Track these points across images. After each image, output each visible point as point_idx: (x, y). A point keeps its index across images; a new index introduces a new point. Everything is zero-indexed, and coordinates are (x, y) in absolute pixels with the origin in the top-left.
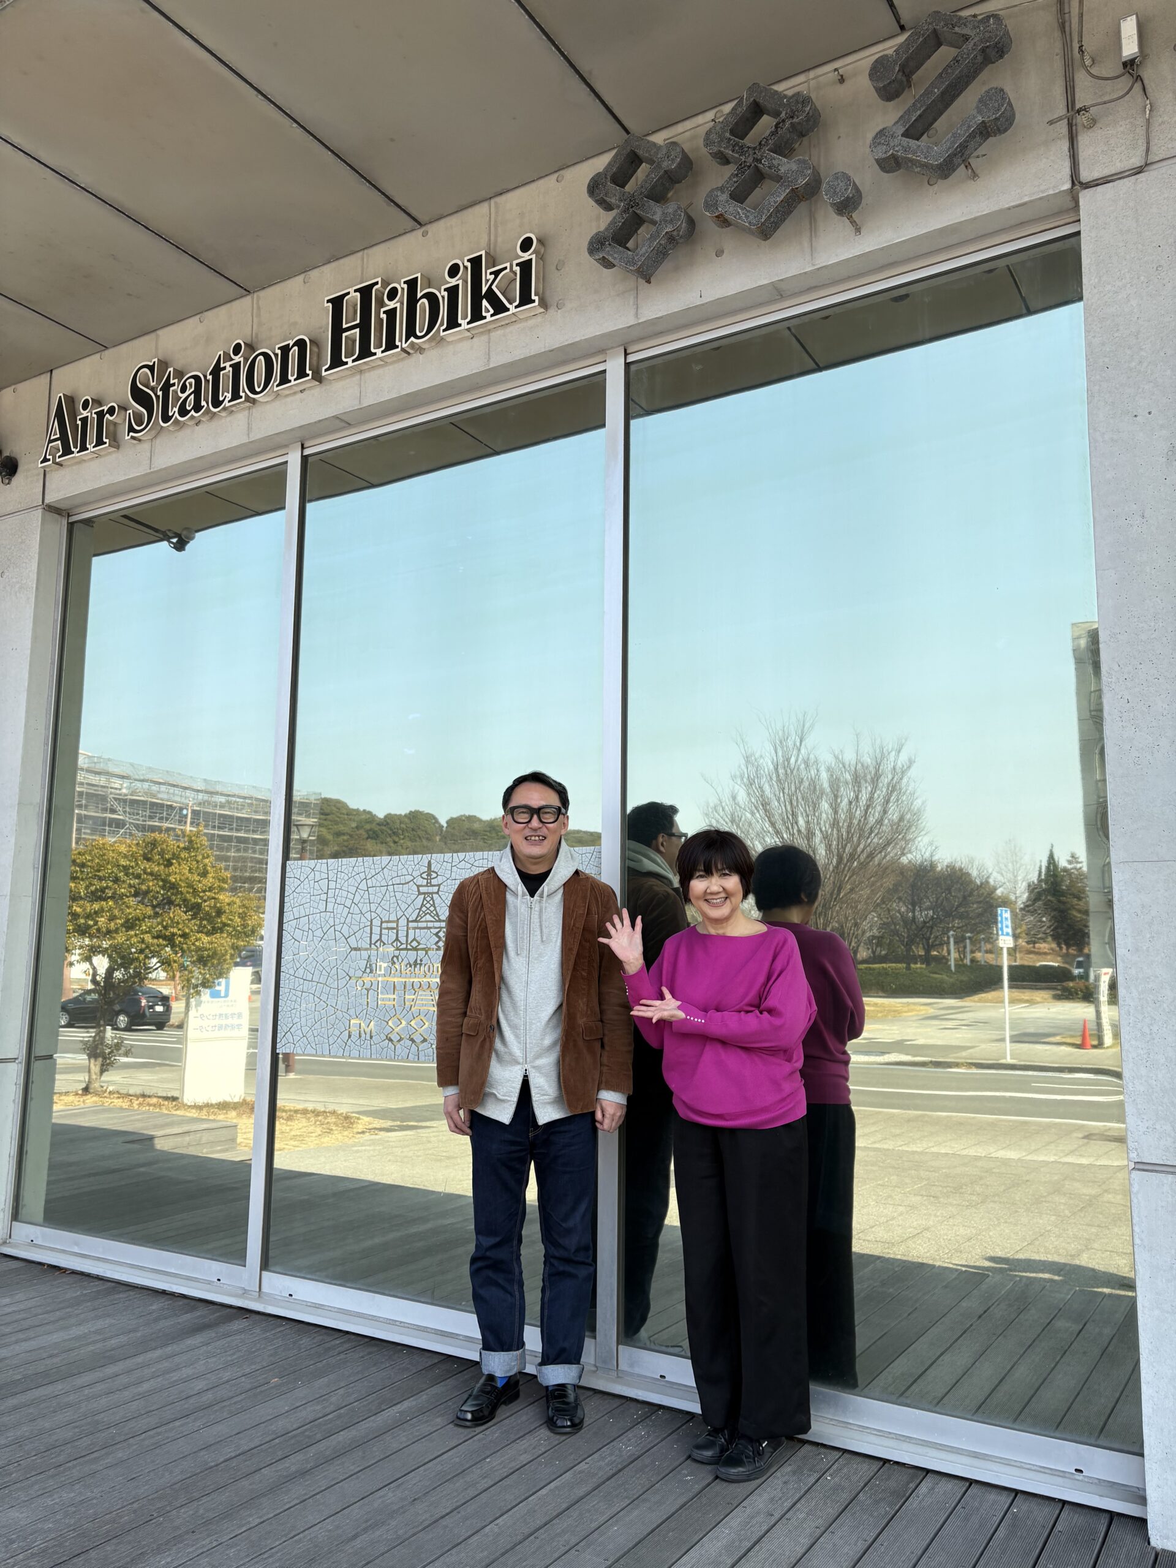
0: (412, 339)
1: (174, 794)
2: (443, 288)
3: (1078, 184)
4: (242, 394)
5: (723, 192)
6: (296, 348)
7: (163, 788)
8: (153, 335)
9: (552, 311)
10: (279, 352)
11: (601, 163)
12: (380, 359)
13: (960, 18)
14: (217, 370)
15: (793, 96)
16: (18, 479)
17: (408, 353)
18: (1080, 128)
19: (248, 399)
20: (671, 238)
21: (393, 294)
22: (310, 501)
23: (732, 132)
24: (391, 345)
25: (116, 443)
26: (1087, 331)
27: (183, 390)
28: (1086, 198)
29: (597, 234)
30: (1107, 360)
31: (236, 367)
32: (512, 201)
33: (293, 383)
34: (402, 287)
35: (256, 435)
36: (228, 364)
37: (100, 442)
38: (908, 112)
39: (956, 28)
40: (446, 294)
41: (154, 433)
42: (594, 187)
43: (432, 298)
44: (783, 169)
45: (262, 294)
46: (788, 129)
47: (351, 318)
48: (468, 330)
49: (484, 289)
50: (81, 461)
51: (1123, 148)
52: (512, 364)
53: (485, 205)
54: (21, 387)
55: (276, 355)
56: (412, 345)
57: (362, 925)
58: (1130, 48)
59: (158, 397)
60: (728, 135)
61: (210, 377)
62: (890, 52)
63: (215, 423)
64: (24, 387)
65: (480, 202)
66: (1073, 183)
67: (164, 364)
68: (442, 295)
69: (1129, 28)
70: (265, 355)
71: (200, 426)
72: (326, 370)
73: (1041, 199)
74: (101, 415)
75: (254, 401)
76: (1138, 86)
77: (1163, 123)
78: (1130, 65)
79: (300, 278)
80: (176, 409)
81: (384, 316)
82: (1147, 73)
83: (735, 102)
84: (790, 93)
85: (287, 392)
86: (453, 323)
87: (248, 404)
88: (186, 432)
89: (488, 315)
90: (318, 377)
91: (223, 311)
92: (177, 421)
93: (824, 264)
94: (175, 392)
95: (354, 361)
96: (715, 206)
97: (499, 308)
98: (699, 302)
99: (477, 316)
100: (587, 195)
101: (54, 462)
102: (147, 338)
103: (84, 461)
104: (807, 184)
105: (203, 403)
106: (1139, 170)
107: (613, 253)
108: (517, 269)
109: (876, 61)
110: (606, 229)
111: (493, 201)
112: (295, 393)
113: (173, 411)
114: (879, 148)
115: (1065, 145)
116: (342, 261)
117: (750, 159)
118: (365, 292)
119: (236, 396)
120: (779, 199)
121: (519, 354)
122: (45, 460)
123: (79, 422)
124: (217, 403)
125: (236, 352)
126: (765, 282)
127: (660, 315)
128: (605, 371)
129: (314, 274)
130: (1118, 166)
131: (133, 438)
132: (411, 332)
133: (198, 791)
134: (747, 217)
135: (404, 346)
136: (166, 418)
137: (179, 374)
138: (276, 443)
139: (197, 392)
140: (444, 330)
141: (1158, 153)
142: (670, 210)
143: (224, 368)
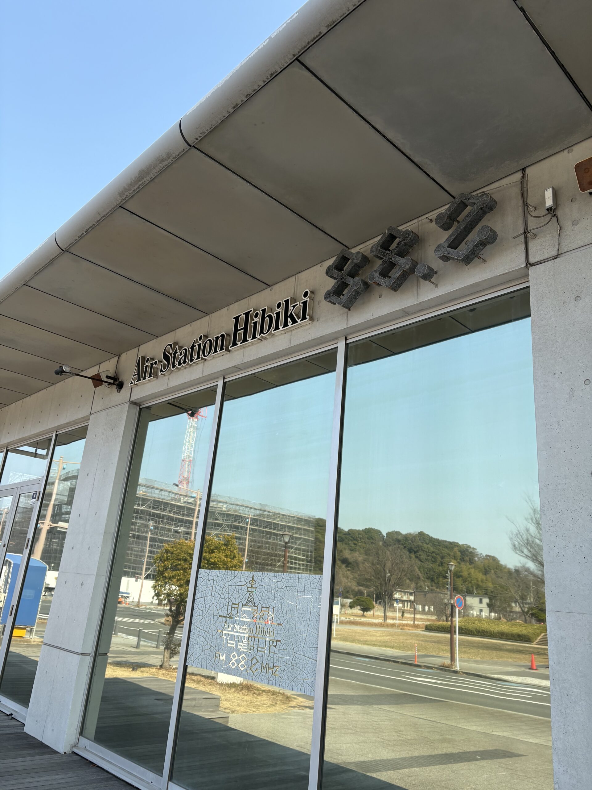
0: (262, 334)
1: (245, 511)
2: (275, 312)
3: (528, 264)
4: (200, 357)
5: (376, 272)
6: (221, 338)
7: (241, 508)
8: (174, 332)
9: (315, 322)
10: (215, 339)
11: (330, 262)
12: (250, 342)
13: (472, 195)
14: (193, 346)
15: (405, 231)
16: (123, 390)
17: (262, 340)
18: (529, 239)
19: (202, 359)
20: (357, 292)
21: (257, 315)
22: (225, 401)
23: (381, 247)
24: (254, 337)
25: (156, 376)
26: (533, 333)
27: (180, 355)
28: (532, 271)
29: (328, 291)
30: (542, 346)
31: (200, 345)
32: (303, 276)
33: (218, 352)
34: (260, 312)
35: (206, 374)
36: (197, 344)
37: (150, 376)
38: (450, 237)
39: (470, 200)
40: (275, 315)
41: (169, 372)
42: (328, 272)
43: (270, 317)
44: (400, 262)
45: (213, 315)
46: (403, 245)
47: (241, 325)
48: (283, 330)
49: (289, 313)
50: (144, 384)
51: (549, 247)
52: (299, 345)
53: (294, 277)
54: (129, 352)
55: (214, 340)
56: (262, 337)
57: (225, 604)
58: (549, 202)
59: (172, 357)
60: (379, 248)
61: (190, 349)
62: (444, 211)
63: (191, 368)
64: (129, 353)
65: (292, 276)
66: (526, 264)
67: (176, 343)
68: (274, 316)
69: (549, 194)
70: (210, 340)
71: (186, 369)
72: (231, 347)
73: (513, 271)
74: (152, 364)
75: (205, 360)
76: (554, 219)
77: (566, 235)
78: (550, 209)
79: (226, 308)
80: (177, 363)
81: (253, 324)
82: (559, 213)
83: (381, 236)
84: (404, 230)
85: (217, 356)
86: (277, 328)
87: (203, 361)
88: (181, 372)
89: (290, 324)
90: (228, 350)
91: (199, 321)
92: (177, 368)
93: (422, 301)
94: (178, 355)
95: (241, 343)
96: (373, 278)
97: (294, 321)
98: (372, 318)
99: (286, 325)
100: (325, 274)
101: (134, 384)
102: (172, 333)
103: (145, 383)
104: (410, 268)
105: (187, 360)
106: (556, 257)
107: (334, 298)
108: (302, 305)
109: (438, 215)
110: (331, 289)
111: (297, 275)
112: (220, 356)
113: (176, 363)
114: (438, 252)
115: (523, 247)
116: (241, 301)
117: (387, 258)
118: (247, 314)
119: (198, 358)
120: (398, 275)
121: (301, 341)
122: (132, 383)
123: (144, 368)
124: (191, 360)
125: (200, 339)
126: (398, 309)
127: (356, 324)
128: (337, 347)
129: (231, 306)
130: (547, 256)
131: (162, 374)
132: (262, 332)
133: (257, 509)
134: (385, 283)
135: (259, 337)
136: (174, 366)
137: (180, 348)
138: (213, 377)
139: (185, 356)
140: (274, 331)
141: (564, 248)
142: (356, 280)
143: (195, 346)
